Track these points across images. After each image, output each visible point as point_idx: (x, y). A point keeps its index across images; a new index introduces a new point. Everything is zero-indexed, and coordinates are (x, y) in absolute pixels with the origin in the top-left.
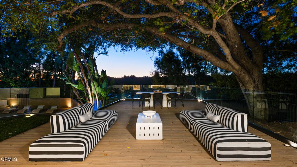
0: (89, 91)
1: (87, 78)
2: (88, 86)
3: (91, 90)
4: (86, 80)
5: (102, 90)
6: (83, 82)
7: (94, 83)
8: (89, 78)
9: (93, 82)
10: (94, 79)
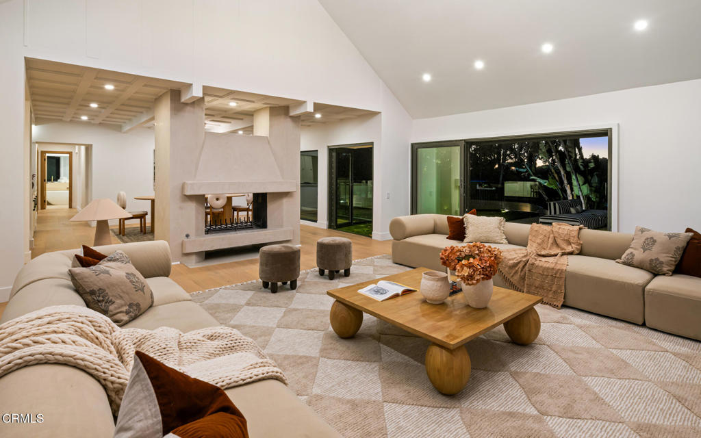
0: (569, 191)
1: (564, 169)
2: (565, 182)
3: (572, 190)
4: (562, 173)
5: (591, 190)
6: (556, 175)
7: (577, 178)
8: (568, 169)
9: (576, 176)
10: (577, 170)
